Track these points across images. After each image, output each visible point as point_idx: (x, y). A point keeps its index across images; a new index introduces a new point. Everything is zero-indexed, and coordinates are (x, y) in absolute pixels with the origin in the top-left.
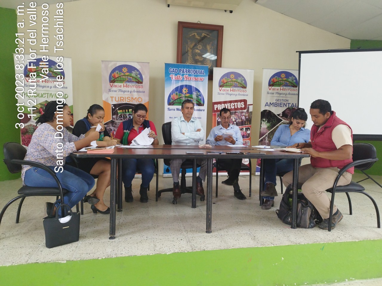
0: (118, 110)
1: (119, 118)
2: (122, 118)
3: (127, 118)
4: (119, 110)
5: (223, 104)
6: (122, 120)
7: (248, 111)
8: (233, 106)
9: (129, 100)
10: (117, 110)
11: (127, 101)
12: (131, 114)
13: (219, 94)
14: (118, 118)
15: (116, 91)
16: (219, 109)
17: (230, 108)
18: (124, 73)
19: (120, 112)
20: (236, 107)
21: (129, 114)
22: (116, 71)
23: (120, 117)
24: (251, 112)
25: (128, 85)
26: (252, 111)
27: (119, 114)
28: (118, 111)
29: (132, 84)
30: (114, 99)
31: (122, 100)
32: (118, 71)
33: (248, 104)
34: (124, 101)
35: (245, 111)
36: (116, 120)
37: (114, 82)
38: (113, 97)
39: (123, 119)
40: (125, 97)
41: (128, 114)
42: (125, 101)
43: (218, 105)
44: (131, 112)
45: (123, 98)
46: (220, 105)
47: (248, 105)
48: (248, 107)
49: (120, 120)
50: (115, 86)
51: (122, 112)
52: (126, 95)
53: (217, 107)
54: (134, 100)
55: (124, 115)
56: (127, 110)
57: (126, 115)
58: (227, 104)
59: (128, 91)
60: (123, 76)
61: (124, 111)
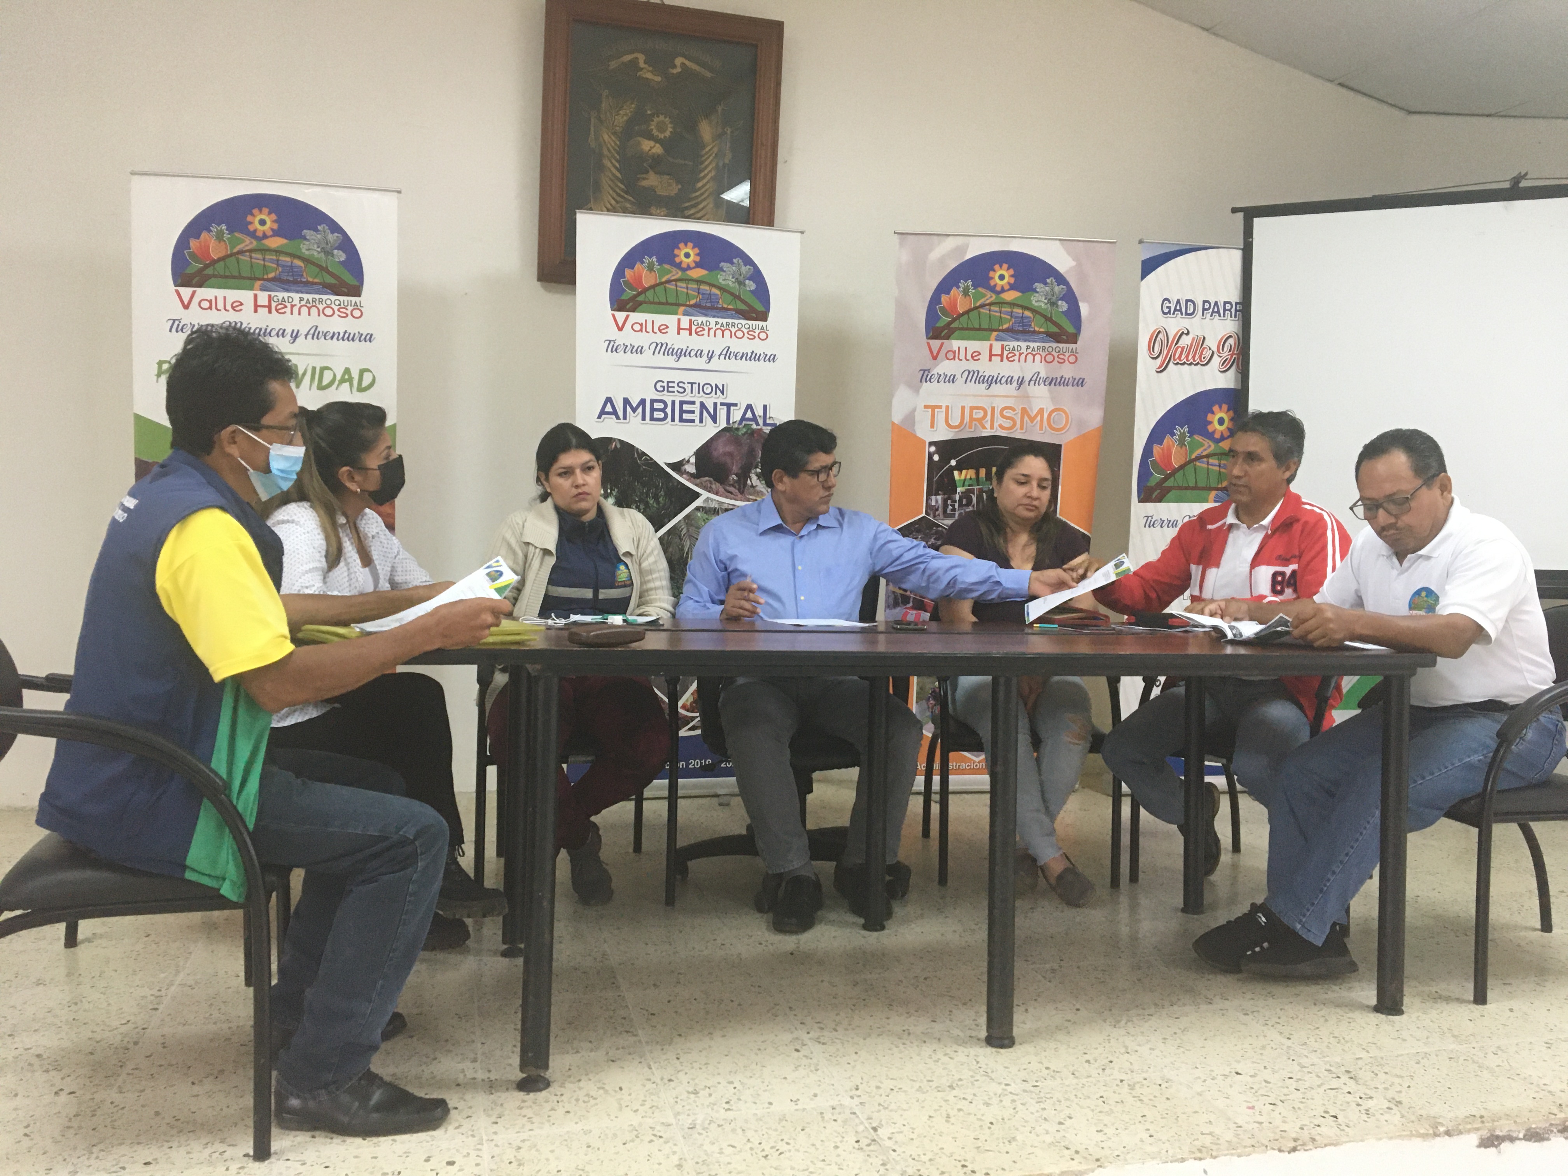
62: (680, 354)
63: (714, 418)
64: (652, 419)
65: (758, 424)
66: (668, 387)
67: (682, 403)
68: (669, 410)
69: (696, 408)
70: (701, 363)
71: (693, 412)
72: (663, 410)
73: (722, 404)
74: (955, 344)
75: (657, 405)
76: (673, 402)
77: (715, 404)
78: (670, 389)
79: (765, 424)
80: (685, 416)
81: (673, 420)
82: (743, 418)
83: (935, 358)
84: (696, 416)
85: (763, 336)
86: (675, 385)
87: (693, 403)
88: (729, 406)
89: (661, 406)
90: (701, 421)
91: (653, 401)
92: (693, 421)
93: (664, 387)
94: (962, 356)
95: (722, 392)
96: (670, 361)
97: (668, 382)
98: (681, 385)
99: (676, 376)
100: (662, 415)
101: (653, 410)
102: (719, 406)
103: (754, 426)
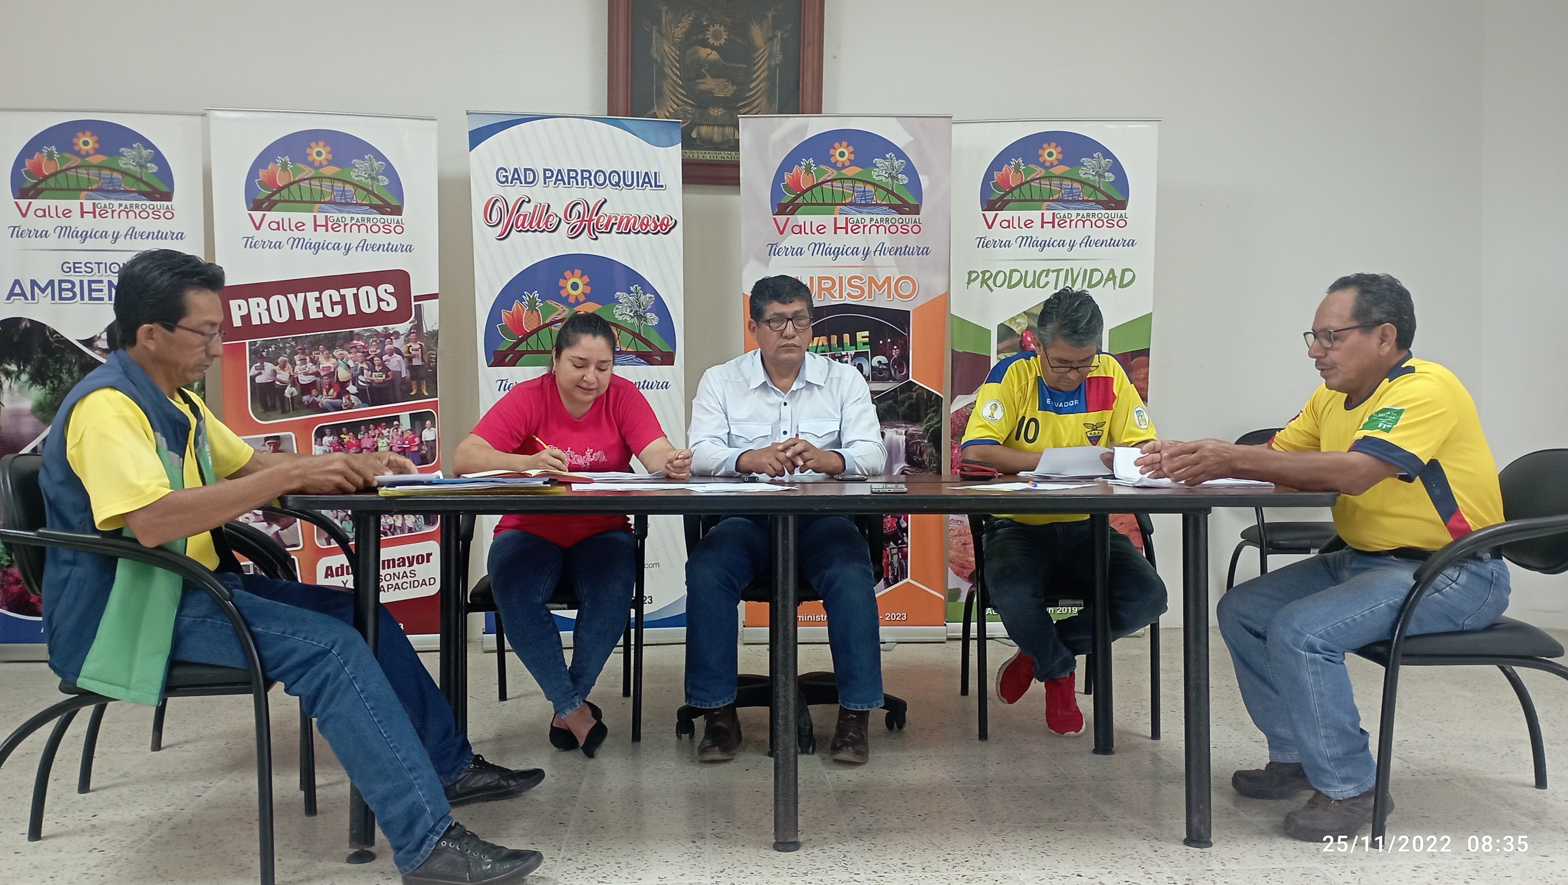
5: (281, 298)
7: (418, 327)
8: (333, 304)
13: (250, 243)
16: (255, 321)
17: (320, 315)
20: (351, 310)
24: (434, 335)
26: (436, 328)
33: (416, 290)
35: (403, 328)
43: (253, 301)
46: (262, 301)
47: (417, 298)
48: (418, 308)
53: (244, 312)
58: (301, 296)
74: (800, 219)
83: (781, 233)
94: (808, 230)
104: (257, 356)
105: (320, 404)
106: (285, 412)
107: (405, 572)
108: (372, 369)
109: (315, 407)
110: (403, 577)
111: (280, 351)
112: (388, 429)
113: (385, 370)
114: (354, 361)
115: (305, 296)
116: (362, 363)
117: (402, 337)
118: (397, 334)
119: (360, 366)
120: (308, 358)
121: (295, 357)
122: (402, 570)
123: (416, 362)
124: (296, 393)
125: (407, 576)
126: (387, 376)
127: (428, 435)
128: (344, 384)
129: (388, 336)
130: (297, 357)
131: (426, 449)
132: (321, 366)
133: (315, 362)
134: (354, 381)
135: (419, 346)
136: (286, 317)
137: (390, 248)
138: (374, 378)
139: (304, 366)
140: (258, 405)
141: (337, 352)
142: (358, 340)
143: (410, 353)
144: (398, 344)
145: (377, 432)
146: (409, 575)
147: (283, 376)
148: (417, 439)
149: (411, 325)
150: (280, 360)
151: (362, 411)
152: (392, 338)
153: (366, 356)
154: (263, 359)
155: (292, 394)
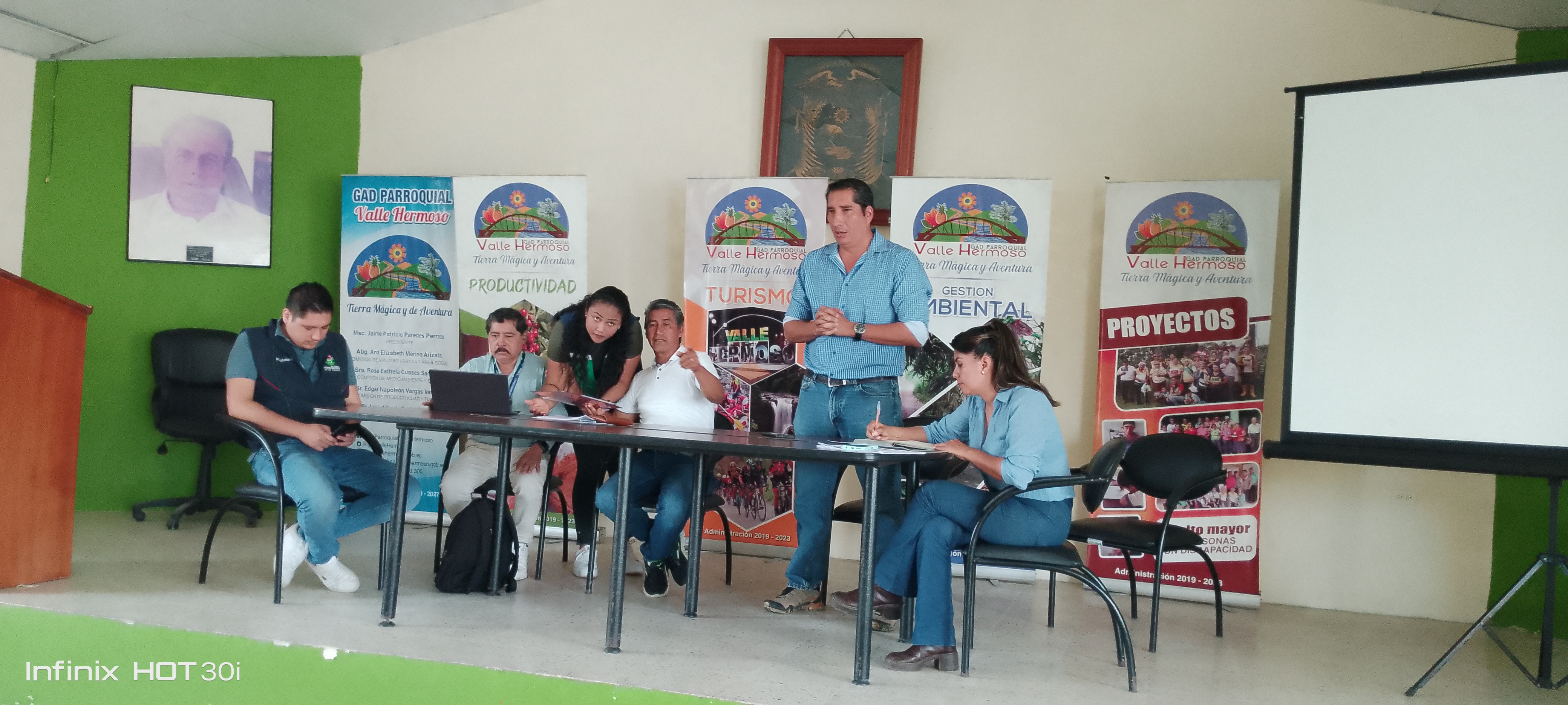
0: (727, 328)
1: (728, 353)
2: (737, 356)
3: (752, 355)
4: (730, 327)
6: (736, 360)
7: (1251, 342)
9: (761, 299)
10: (723, 332)
11: (756, 301)
12: (765, 344)
14: (726, 356)
15: (724, 270)
18: (750, 214)
19: (731, 335)
21: (760, 344)
22: (728, 209)
23: (731, 353)
24: (1264, 349)
25: (762, 252)
26: (1267, 343)
27: (729, 343)
28: (727, 332)
29: (774, 247)
30: (716, 293)
31: (742, 297)
32: (733, 208)
33: (1250, 315)
34: (747, 301)
36: (718, 361)
37: (719, 243)
38: (715, 288)
39: (740, 360)
40: (750, 290)
41: (757, 342)
42: (750, 302)
44: (765, 336)
45: (744, 290)
47: (1252, 320)
48: (1253, 328)
49: (730, 360)
50: (722, 255)
51: (739, 335)
52: (752, 283)
54: (776, 297)
55: (744, 344)
56: (753, 331)
57: (750, 344)
59: (760, 271)
60: (746, 222)
61: (745, 331)
62: (961, 268)
63: (985, 312)
64: (940, 313)
65: (1017, 316)
66: (952, 291)
67: (962, 302)
68: (952, 307)
69: (972, 305)
70: (975, 274)
71: (969, 308)
72: (948, 307)
73: (991, 302)
75: (943, 304)
76: (956, 301)
77: (986, 302)
78: (953, 292)
79: (1023, 316)
80: (964, 311)
81: (955, 313)
82: (1006, 312)
84: (972, 311)
85: (1022, 254)
86: (957, 289)
87: (970, 302)
88: (996, 303)
89: (947, 304)
90: (975, 314)
91: (941, 301)
92: (969, 314)
93: (949, 291)
95: (991, 294)
96: (954, 273)
97: (952, 288)
98: (961, 289)
99: (958, 284)
100: (947, 310)
101: (941, 306)
102: (988, 303)
103: (1015, 318)
104: (1123, 360)
105: (1167, 399)
106: (1140, 404)
107: (1226, 539)
108: (1211, 374)
109: (1162, 401)
110: (1225, 542)
111: (1140, 357)
112: (1220, 422)
113: (1221, 375)
114: (1197, 367)
115: (1163, 318)
116: (1203, 369)
117: (1237, 351)
118: (1233, 348)
119: (1201, 371)
120: (1161, 363)
121: (1152, 362)
122: (1224, 536)
123: (1247, 370)
124: (1150, 390)
125: (1228, 542)
126: (1222, 380)
127: (1253, 429)
128: (1187, 385)
129: (1225, 348)
130: (1152, 363)
131: (1251, 440)
132: (1170, 370)
133: (1166, 367)
134: (1196, 382)
135: (1250, 357)
136: (1147, 332)
137: (1232, 280)
138: (1211, 381)
139: (1158, 369)
140: (1121, 397)
141: (1184, 360)
142: (1202, 351)
143: (1243, 363)
144: (1232, 355)
145: (1211, 423)
146: (1230, 541)
147: (1142, 376)
148: (1243, 432)
149: (1245, 341)
150: (1139, 364)
151: (1201, 406)
152: (1229, 350)
153: (1206, 364)
154: (1128, 363)
155: (1147, 390)
